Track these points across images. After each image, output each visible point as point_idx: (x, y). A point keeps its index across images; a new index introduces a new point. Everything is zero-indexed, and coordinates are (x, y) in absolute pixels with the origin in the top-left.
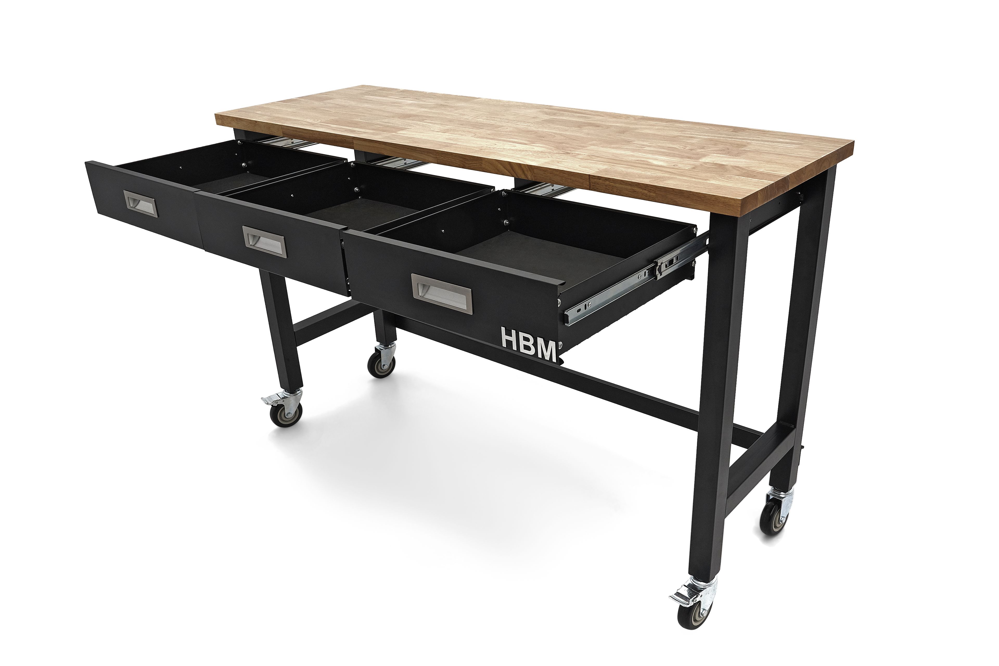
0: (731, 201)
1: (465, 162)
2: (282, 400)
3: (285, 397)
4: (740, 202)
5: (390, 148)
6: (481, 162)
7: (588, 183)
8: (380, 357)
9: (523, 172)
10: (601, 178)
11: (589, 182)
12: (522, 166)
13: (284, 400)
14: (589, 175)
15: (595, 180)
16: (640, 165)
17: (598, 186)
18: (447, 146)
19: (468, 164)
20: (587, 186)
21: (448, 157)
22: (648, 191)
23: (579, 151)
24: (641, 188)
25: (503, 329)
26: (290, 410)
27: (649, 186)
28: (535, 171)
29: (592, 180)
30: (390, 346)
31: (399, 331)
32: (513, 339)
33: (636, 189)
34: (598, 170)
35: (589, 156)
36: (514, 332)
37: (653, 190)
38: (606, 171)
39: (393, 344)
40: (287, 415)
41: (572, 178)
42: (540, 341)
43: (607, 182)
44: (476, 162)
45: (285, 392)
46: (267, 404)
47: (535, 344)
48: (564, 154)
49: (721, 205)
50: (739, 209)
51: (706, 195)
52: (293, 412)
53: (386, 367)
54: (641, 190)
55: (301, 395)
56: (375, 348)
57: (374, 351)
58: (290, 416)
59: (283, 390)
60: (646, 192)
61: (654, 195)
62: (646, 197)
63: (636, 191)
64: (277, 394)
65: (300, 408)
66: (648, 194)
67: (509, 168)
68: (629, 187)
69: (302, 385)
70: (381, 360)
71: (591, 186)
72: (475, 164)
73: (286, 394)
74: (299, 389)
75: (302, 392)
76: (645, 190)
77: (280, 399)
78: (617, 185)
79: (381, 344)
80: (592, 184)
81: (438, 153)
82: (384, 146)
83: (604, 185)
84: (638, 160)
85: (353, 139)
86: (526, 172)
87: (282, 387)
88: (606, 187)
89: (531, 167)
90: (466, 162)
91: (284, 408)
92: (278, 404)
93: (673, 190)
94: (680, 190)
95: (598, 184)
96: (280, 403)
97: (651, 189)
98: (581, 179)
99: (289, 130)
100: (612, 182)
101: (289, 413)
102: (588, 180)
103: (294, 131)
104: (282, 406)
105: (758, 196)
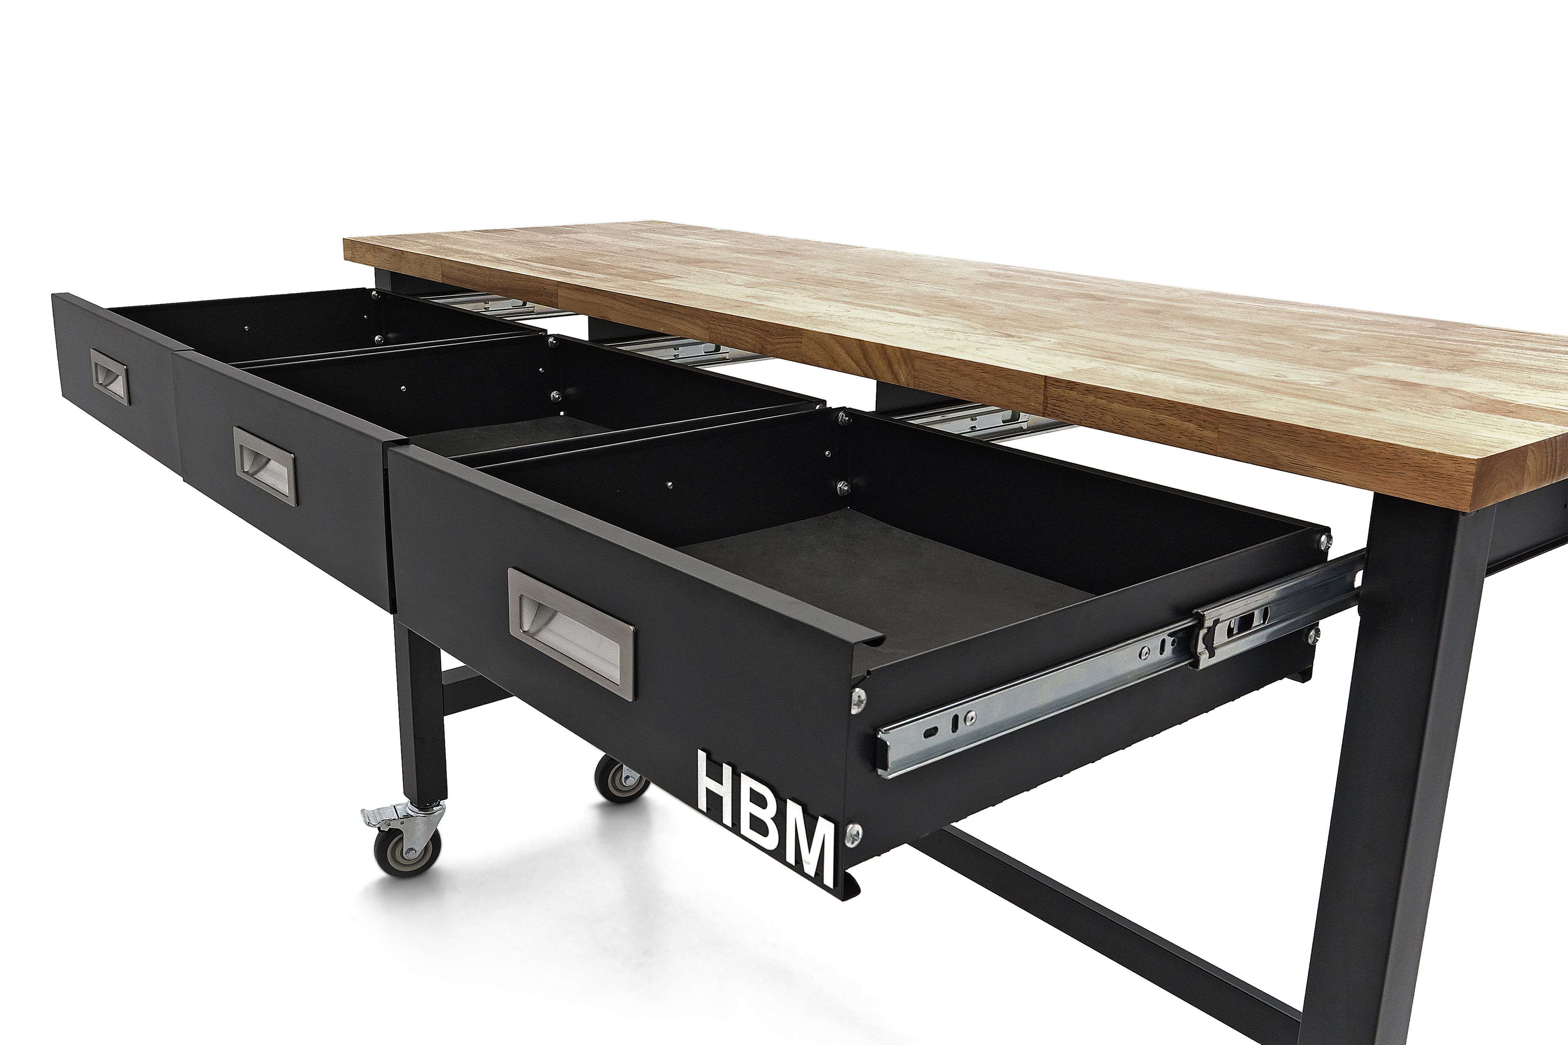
0: (1444, 462)
1: (765, 340)
2: (402, 822)
3: (408, 816)
4: (1473, 469)
5: (623, 305)
6: (800, 340)
7: (1041, 397)
9: (890, 365)
10: (1076, 387)
11: (1044, 395)
12: (889, 352)
13: (405, 820)
14: (1046, 376)
15: (1060, 391)
17: (1067, 405)
19: (772, 344)
20: (1038, 405)
21: (732, 328)
22: (1197, 424)
23: (1037, 333)
24: (1179, 415)
25: (702, 756)
26: (415, 843)
27: (1201, 410)
28: (917, 362)
29: (1052, 390)
32: (725, 790)
33: (1164, 417)
34: (1071, 370)
35: (1059, 344)
36: (727, 770)
37: (1212, 423)
38: (1092, 371)
40: (407, 852)
41: (1004, 383)
42: (794, 811)
43: (1091, 398)
44: (787, 340)
45: (409, 804)
46: (369, 824)
47: (780, 819)
48: (1001, 336)
49: (1411, 474)
50: (1470, 489)
51: (1366, 443)
52: (420, 848)
53: (631, 782)
54: (1179, 422)
55: (442, 815)
58: (412, 856)
59: (406, 800)
60: (1192, 426)
61: (1214, 435)
62: (1191, 440)
63: (1163, 425)
64: (394, 806)
65: (436, 842)
66: (1198, 433)
67: (859, 355)
68: (1148, 413)
69: (445, 797)
70: (622, 767)
71: (1047, 407)
72: (787, 345)
73: (412, 810)
74: (439, 802)
75: (444, 809)
76: (1190, 421)
77: (397, 818)
78: (1115, 406)
80: (1050, 401)
81: (712, 317)
82: (612, 301)
83: (1082, 403)
85: (557, 286)
86: (896, 366)
87: (406, 793)
90: (769, 340)
91: (402, 838)
92: (390, 827)
93: (1269, 425)
94: (1290, 425)
95: (1066, 401)
96: (395, 825)
97: (1208, 419)
98: (1026, 386)
99: (452, 267)
100: (1101, 398)
101: (412, 849)
102: (1042, 391)
103: (459, 270)
104: (398, 832)
105: (1528, 462)
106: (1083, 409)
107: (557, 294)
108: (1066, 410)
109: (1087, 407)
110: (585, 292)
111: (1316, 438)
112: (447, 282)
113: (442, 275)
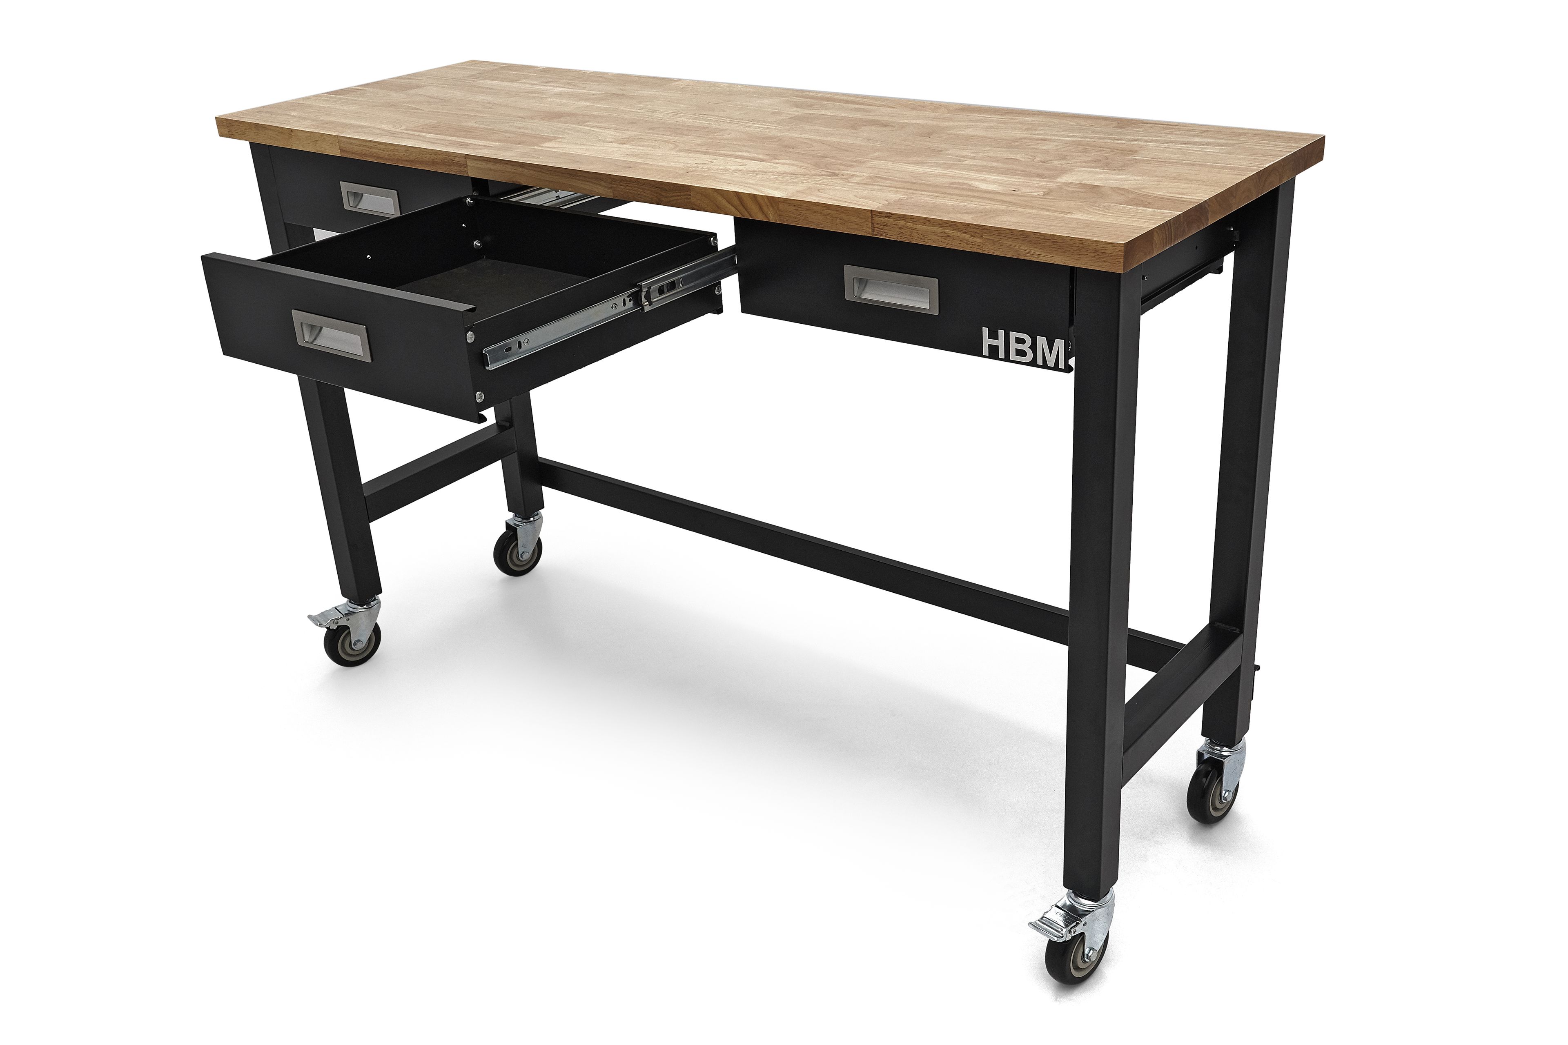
0: (1108, 246)
1: (661, 195)
2: (345, 618)
3: (350, 613)
4: (1122, 249)
5: (532, 172)
6: (690, 193)
7: (870, 224)
8: (517, 539)
9: (761, 208)
10: (892, 216)
11: (872, 223)
12: (759, 199)
13: (349, 617)
14: (871, 210)
15: (882, 219)
16: (956, 192)
17: (887, 228)
18: (629, 166)
19: (666, 197)
20: (868, 229)
21: (631, 187)
22: (970, 234)
23: (852, 169)
24: (958, 230)
26: (360, 635)
27: (971, 226)
28: (781, 206)
29: (877, 220)
30: (532, 519)
31: (548, 493)
33: (950, 232)
34: (886, 202)
35: (871, 178)
37: (979, 233)
38: (899, 202)
39: (538, 514)
40: (355, 644)
41: (844, 216)
43: (902, 222)
44: (679, 194)
45: (349, 604)
46: (321, 625)
48: (829, 176)
49: (1092, 255)
50: (1122, 260)
51: (1066, 238)
52: (365, 639)
53: (526, 556)
54: (959, 234)
55: (379, 607)
56: (506, 522)
57: (504, 530)
58: (360, 646)
59: (345, 600)
60: (967, 236)
61: (981, 241)
62: (968, 244)
63: (949, 236)
64: (336, 608)
65: (377, 631)
66: (971, 240)
67: (736, 202)
68: (939, 230)
69: (380, 591)
70: (517, 544)
71: (874, 230)
72: (679, 198)
73: (353, 607)
74: (375, 598)
75: (380, 603)
76: (965, 233)
77: (341, 616)
78: (918, 227)
79: (516, 516)
80: (876, 226)
81: (614, 179)
82: (520, 169)
83: (897, 226)
84: (952, 183)
85: (466, 158)
86: (765, 208)
87: (344, 594)
88: (900, 229)
89: (773, 200)
90: (664, 194)
91: (350, 632)
92: (338, 625)
93: (1012, 232)
94: (1024, 231)
95: (886, 225)
96: (343, 622)
97: (976, 230)
98: (859, 217)
99: (351, 144)
100: (909, 222)
101: (359, 641)
102: (870, 220)
103: (360, 145)
104: (346, 628)
105: (1154, 238)
106: (898, 230)
107: (467, 165)
108: (886, 231)
109: (900, 228)
110: (494, 162)
111: (1039, 238)
112: (347, 156)
113: (340, 150)
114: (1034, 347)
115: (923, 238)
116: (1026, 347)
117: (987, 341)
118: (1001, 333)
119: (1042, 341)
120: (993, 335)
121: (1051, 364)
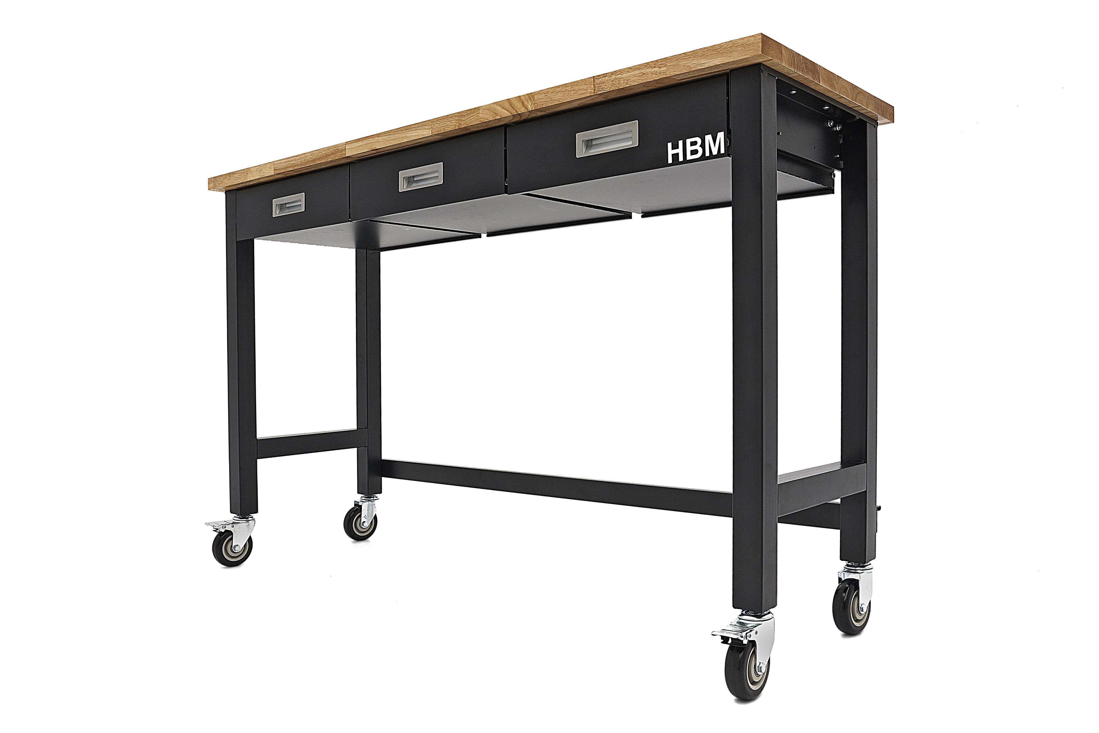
4: (760, 39)
7: (593, 86)
9: (523, 104)
10: (607, 75)
13: (234, 525)
15: (600, 81)
17: (604, 84)
20: (591, 90)
22: (658, 67)
24: (650, 67)
28: (536, 97)
29: (597, 81)
33: (645, 70)
39: (377, 496)
40: (235, 546)
41: (576, 88)
43: (614, 77)
45: (234, 517)
49: (740, 49)
50: (760, 45)
52: (242, 546)
54: (651, 70)
55: (254, 524)
56: (355, 500)
57: (352, 506)
58: (238, 549)
59: (232, 515)
63: (644, 74)
64: (224, 517)
65: (250, 542)
66: (659, 71)
67: (508, 106)
68: (638, 72)
69: (256, 512)
72: (472, 118)
73: (236, 520)
74: (252, 516)
76: (655, 67)
77: (228, 524)
78: (624, 75)
79: (362, 496)
80: (597, 86)
83: (610, 81)
86: (526, 103)
87: (232, 512)
88: (612, 82)
89: (531, 95)
90: (463, 119)
91: (232, 539)
92: (225, 530)
96: (229, 528)
97: (661, 63)
98: (585, 85)
100: (618, 75)
101: (238, 546)
102: (592, 83)
103: (286, 162)
104: (229, 533)
105: (783, 51)
108: (603, 87)
110: (362, 140)
111: (704, 51)
112: (277, 173)
113: (274, 170)
114: (703, 146)
115: (627, 82)
116: (697, 147)
117: (671, 152)
118: (681, 143)
119: (709, 138)
120: (675, 147)
121: (715, 152)
